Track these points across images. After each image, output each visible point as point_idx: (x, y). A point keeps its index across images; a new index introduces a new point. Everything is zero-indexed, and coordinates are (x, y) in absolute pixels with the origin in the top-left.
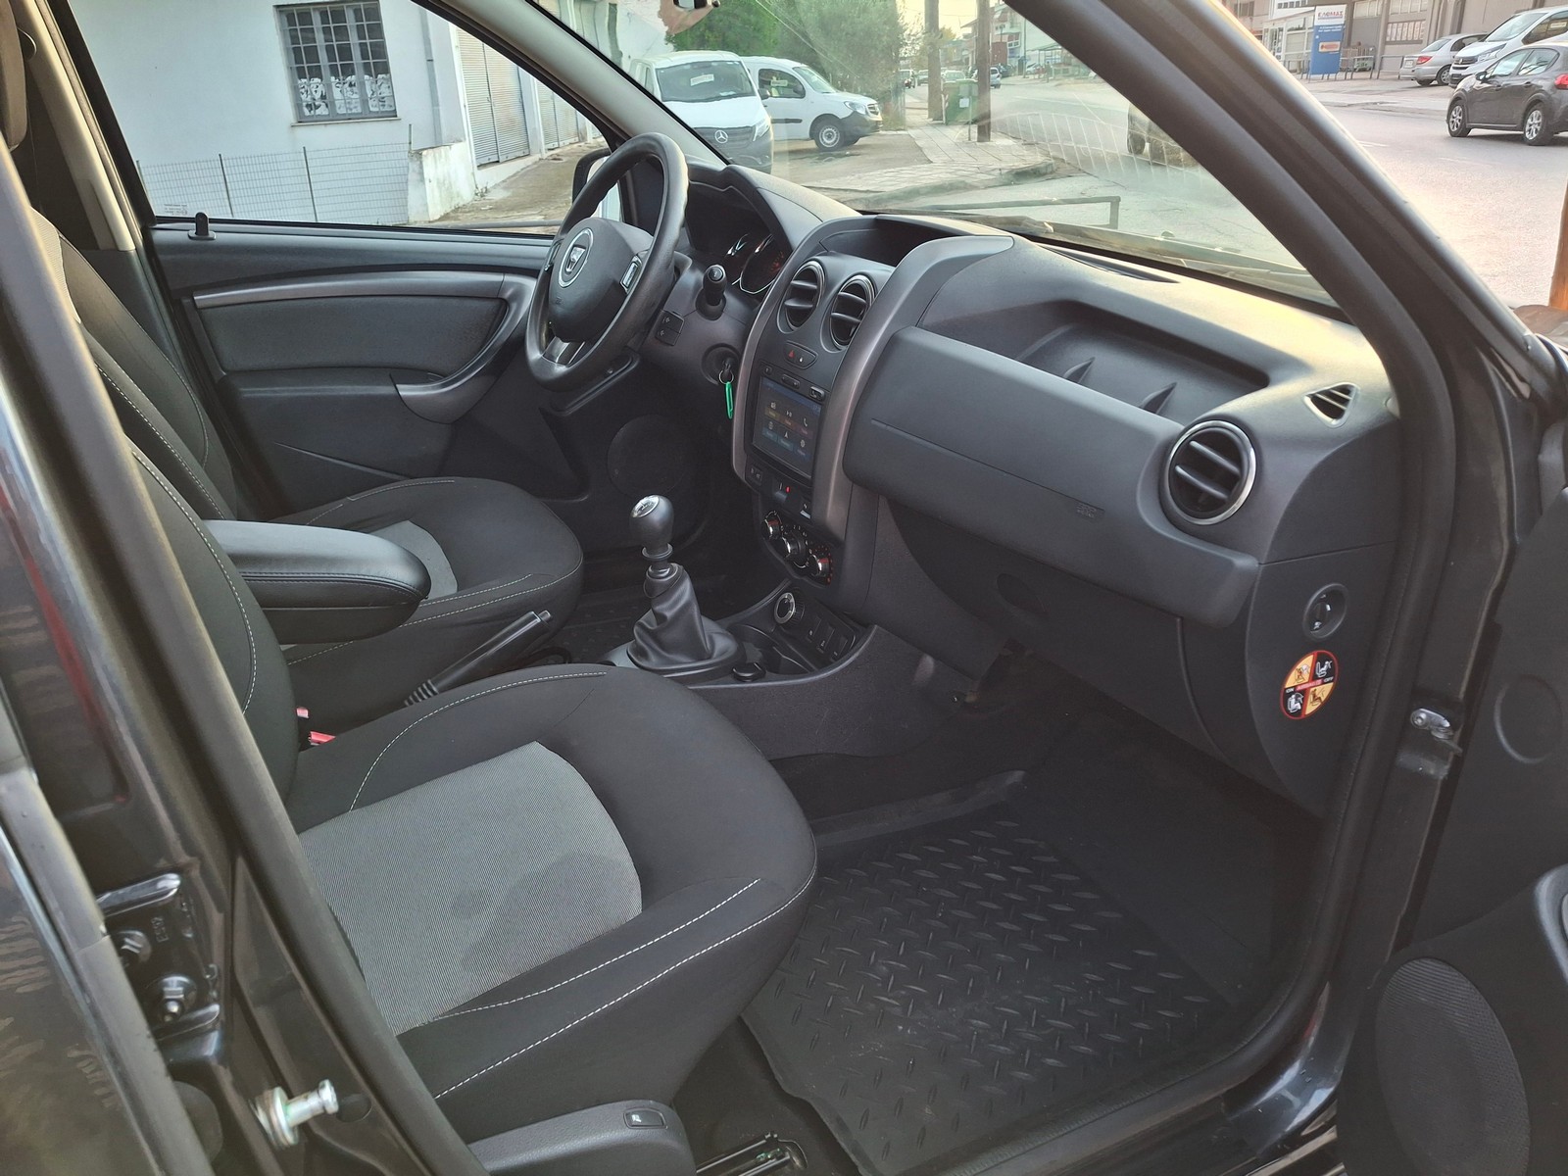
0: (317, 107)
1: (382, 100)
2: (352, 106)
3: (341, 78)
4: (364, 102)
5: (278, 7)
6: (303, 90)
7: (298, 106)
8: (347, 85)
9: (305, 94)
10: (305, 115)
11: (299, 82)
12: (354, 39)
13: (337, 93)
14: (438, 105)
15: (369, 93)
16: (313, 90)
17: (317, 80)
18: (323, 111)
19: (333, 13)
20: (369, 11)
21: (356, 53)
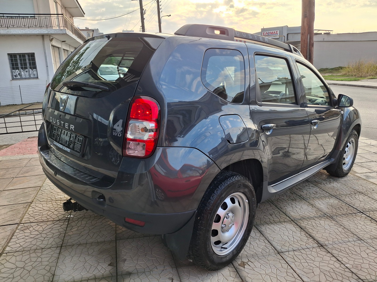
0: (17, 76)
1: (34, 75)
2: (26, 76)
3: (24, 70)
4: (30, 75)
5: (8, 54)
6: (14, 72)
7: (12, 76)
8: (25, 71)
9: (14, 73)
10: (14, 78)
11: (13, 70)
12: (28, 61)
13: (22, 73)
14: (49, 76)
15: (31, 73)
16: (16, 72)
17: (17, 70)
18: (19, 77)
19: (22, 56)
20: (32, 56)
21: (28, 65)
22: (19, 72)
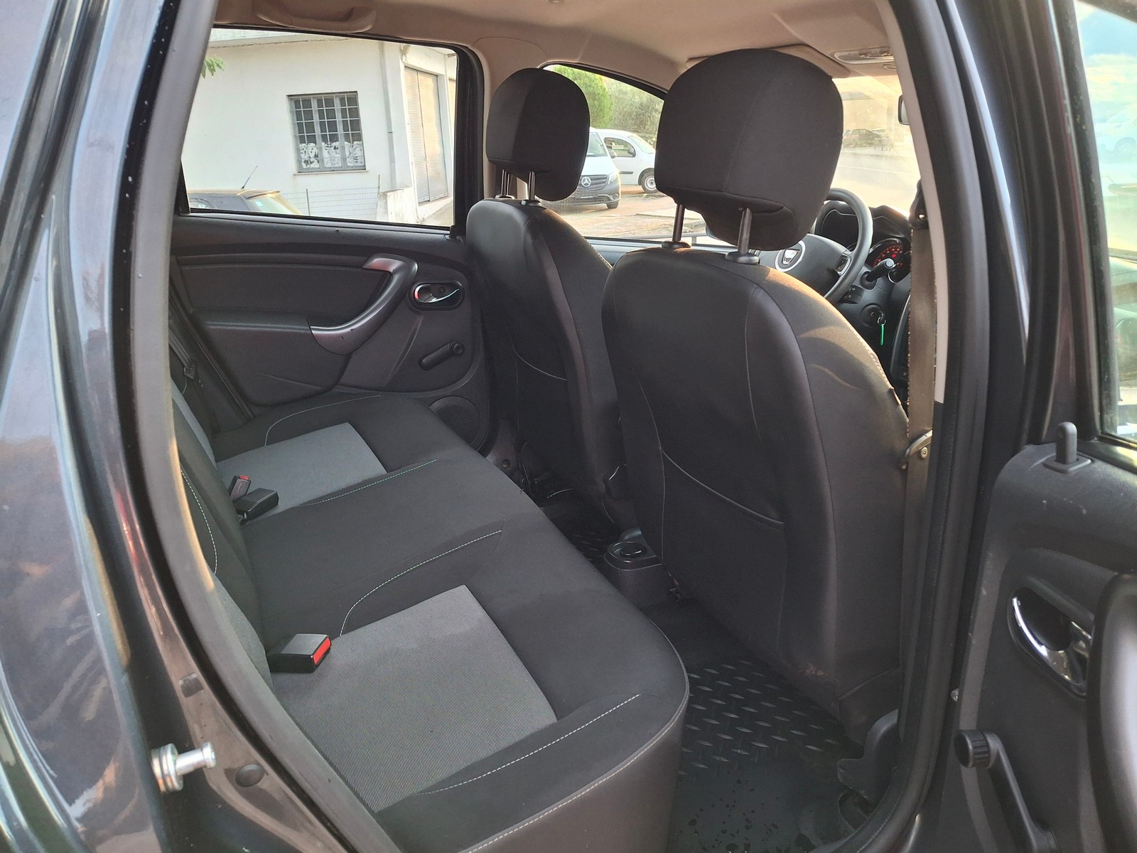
0: (311, 163)
1: (356, 158)
2: (335, 162)
3: (329, 143)
4: (344, 159)
5: (290, 96)
6: (302, 151)
7: (299, 162)
8: (332, 148)
9: (304, 154)
10: (304, 168)
11: (300, 146)
12: (339, 118)
13: (325, 154)
14: (394, 162)
15: (347, 154)
16: (310, 151)
17: (312, 144)
18: (315, 165)
19: (326, 100)
20: (350, 100)
21: (340, 127)
22: (315, 150)
